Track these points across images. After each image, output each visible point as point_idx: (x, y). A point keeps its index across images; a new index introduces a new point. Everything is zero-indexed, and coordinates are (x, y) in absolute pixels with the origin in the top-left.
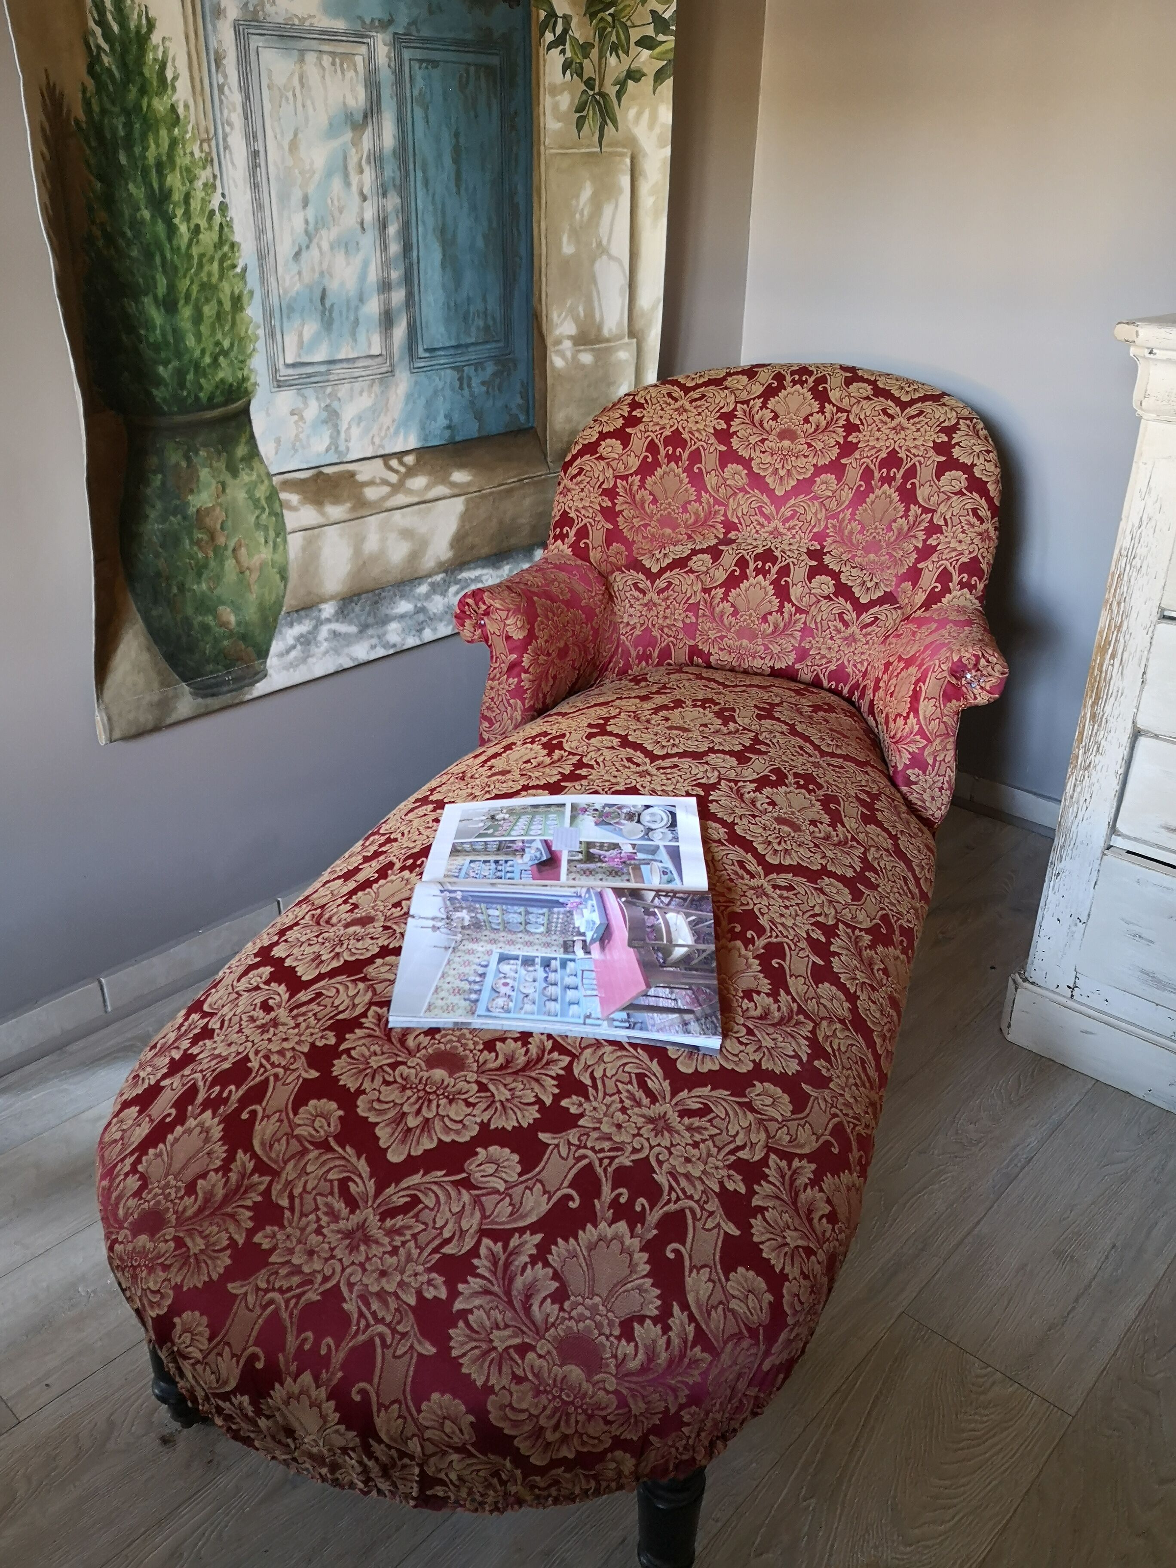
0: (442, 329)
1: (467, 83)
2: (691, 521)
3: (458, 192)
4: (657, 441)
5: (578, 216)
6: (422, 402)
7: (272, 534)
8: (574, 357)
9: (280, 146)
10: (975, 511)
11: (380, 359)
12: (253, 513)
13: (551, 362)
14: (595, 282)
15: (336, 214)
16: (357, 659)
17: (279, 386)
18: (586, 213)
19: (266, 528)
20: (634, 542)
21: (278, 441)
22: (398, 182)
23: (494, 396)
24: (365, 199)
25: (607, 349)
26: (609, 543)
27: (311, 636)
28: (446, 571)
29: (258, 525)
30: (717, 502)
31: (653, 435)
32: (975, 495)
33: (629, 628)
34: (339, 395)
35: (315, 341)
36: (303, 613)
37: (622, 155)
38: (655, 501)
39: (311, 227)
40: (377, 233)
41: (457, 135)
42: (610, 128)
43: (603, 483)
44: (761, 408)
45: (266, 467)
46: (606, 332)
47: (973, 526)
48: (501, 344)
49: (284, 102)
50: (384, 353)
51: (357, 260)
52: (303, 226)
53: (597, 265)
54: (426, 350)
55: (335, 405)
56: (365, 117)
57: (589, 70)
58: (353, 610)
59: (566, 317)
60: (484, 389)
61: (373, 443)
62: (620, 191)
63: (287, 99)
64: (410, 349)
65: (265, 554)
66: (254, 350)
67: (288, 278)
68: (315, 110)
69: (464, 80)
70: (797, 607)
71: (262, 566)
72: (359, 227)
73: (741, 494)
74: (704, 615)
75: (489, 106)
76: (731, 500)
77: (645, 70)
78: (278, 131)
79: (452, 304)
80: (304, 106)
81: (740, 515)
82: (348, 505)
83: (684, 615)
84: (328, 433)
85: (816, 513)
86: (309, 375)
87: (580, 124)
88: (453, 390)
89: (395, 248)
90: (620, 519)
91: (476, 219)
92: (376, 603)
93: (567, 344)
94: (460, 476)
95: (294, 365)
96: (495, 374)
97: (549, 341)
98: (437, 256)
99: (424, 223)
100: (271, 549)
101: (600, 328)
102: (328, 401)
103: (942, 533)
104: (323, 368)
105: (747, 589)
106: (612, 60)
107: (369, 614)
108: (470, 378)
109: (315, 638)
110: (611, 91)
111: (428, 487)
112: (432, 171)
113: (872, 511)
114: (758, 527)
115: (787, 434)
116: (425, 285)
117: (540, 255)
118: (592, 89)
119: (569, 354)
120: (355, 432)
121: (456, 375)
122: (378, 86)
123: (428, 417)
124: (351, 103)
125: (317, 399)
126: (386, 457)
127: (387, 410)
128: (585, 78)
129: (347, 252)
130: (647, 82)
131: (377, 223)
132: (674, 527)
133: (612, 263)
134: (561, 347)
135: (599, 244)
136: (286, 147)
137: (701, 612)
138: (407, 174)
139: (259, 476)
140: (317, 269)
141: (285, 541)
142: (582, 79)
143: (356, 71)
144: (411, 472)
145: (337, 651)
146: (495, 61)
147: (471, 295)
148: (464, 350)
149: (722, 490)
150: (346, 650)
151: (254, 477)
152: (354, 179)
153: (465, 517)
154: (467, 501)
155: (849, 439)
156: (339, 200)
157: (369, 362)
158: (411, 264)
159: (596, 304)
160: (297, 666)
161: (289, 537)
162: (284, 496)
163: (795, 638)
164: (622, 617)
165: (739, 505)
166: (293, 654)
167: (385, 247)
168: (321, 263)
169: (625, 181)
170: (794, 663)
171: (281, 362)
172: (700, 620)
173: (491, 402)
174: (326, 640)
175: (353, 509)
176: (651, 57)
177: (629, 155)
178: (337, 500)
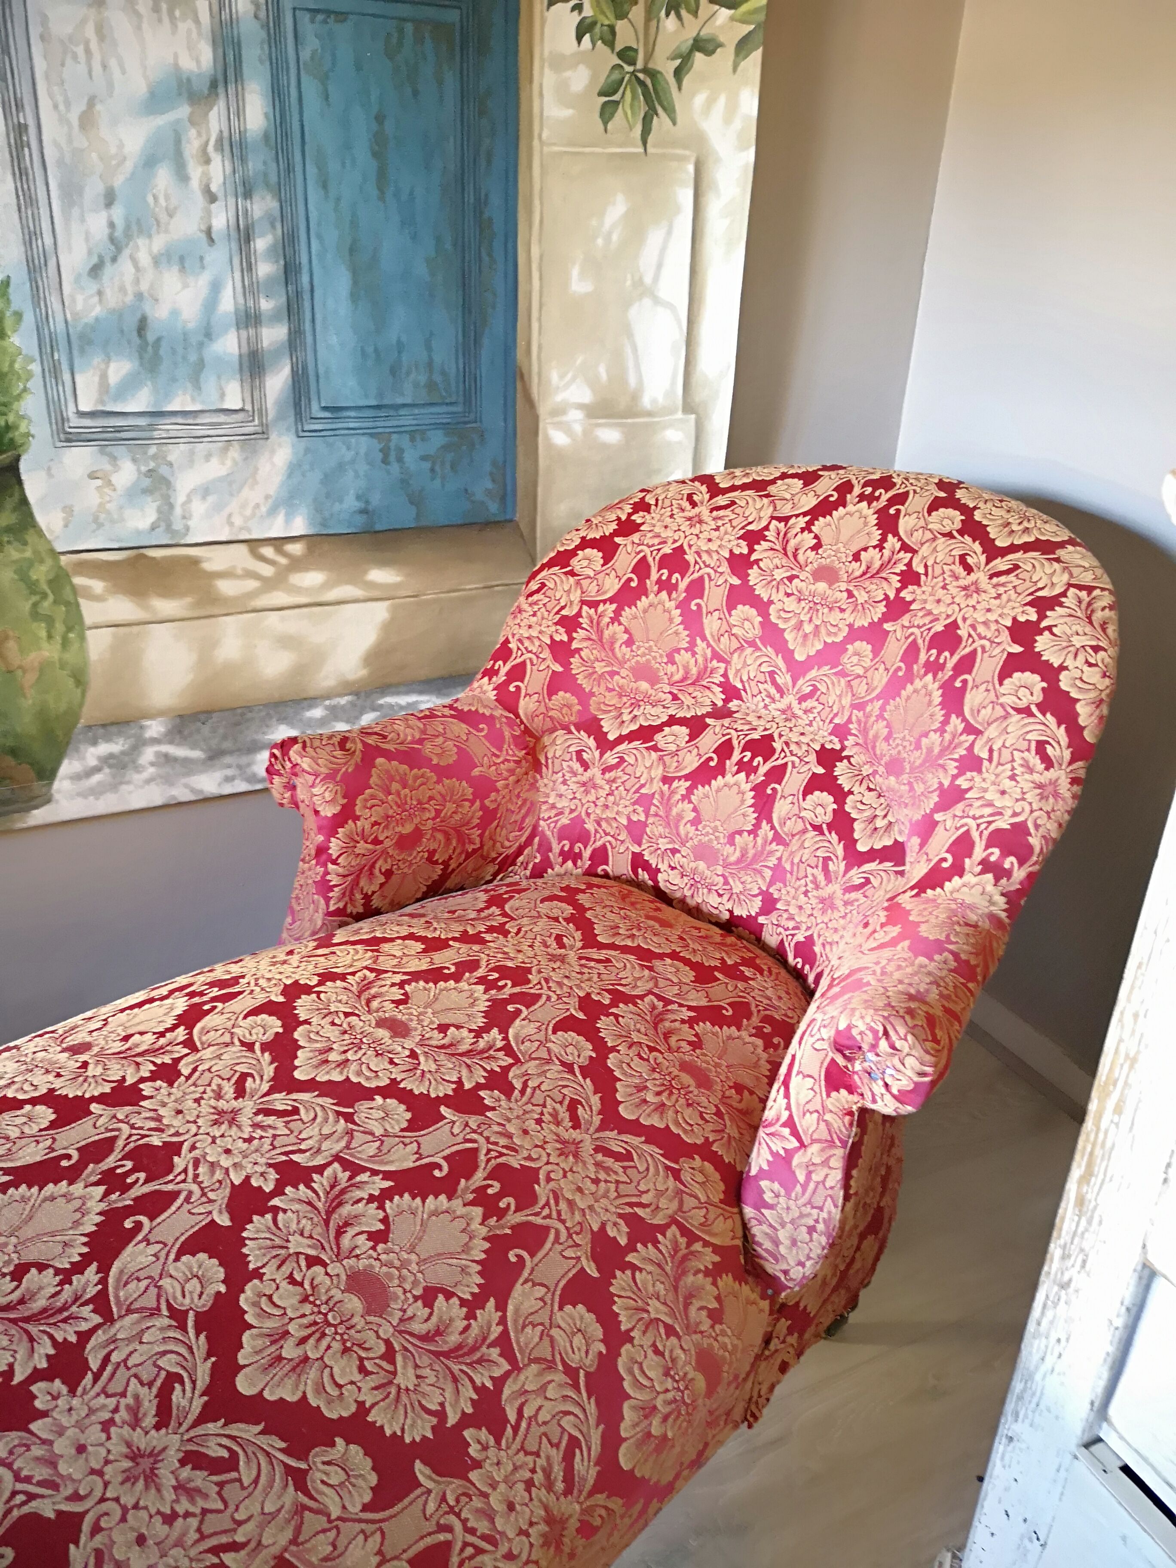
0: (352, 382)
1: (400, 43)
2: (677, 677)
3: (382, 197)
4: (650, 559)
5: (600, 241)
6: (315, 477)
7: (60, 627)
8: (586, 433)
9: (63, 120)
10: (1041, 747)
11: (240, 416)
12: (27, 600)
13: (547, 438)
14: (630, 335)
15: (163, 217)
16: (201, 792)
17: (68, 440)
18: (615, 237)
19: (50, 621)
20: (592, 694)
21: (68, 510)
22: (273, 178)
23: (443, 478)
24: (212, 198)
25: (647, 425)
26: (552, 690)
27: (126, 759)
28: (357, 694)
29: (35, 615)
30: (716, 656)
31: (647, 551)
32: (1050, 719)
33: (554, 812)
34: (170, 458)
35: (128, 386)
36: (114, 729)
37: (683, 159)
38: (629, 643)
39: (119, 233)
40: (234, 246)
41: (380, 119)
42: (661, 122)
43: (563, 608)
44: (803, 530)
45: (49, 542)
46: (646, 402)
47: (1031, 771)
48: (459, 409)
49: (69, 61)
50: (248, 407)
51: (203, 281)
52: (107, 231)
53: (633, 312)
54: (325, 409)
55: (164, 470)
56: (214, 85)
57: (625, 35)
58: (198, 731)
59: (574, 379)
60: (427, 465)
61: (231, 524)
62: (678, 210)
63: (75, 57)
64: (297, 405)
65: (50, 651)
66: (25, 390)
67: (80, 298)
68: (124, 72)
69: (394, 40)
70: (776, 833)
71: (44, 667)
72: (203, 236)
73: (750, 650)
74: (656, 815)
75: (440, 82)
76: (736, 655)
77: (722, 39)
78: (60, 99)
79: (370, 350)
80: (105, 67)
81: (745, 678)
82: (188, 600)
83: (631, 809)
84: (155, 505)
85: (840, 696)
86: (119, 429)
87: (607, 112)
88: (371, 463)
89: (265, 269)
90: (575, 661)
91: (414, 237)
92: (237, 724)
93: (575, 416)
94: (380, 575)
95: (92, 414)
96: (445, 448)
97: (543, 410)
98: (342, 281)
99: (319, 237)
100: (59, 646)
101: (636, 397)
102: (152, 465)
103: (980, 771)
104: (142, 422)
105: (719, 790)
106: (670, 24)
107: (225, 737)
108: (400, 451)
109: (134, 762)
110: (667, 68)
111: (326, 586)
112: (333, 166)
113: (905, 711)
114: (767, 701)
115: (827, 574)
116: (325, 319)
117: (530, 293)
118: (633, 63)
119: (578, 428)
120: (198, 508)
121: (376, 445)
122: (237, 46)
123: (328, 495)
124: (187, 64)
125: (134, 460)
126: (253, 544)
127: (256, 482)
128: (619, 47)
129: (183, 269)
130: (725, 55)
131: (234, 234)
132: (654, 680)
133: (660, 309)
134: (564, 418)
135: (639, 283)
136: (75, 123)
137: (653, 809)
138: (290, 169)
139: (36, 552)
140: (130, 289)
141: (82, 638)
142: (613, 50)
143: (197, 21)
144: (297, 565)
145: (168, 781)
146: (453, 16)
147: (404, 339)
148: (392, 413)
149: (725, 640)
150: (184, 780)
151: (28, 554)
152: (195, 172)
153: (387, 628)
154: (394, 610)
155: (902, 595)
156: (167, 197)
157: (222, 418)
158: (298, 294)
159: (631, 364)
160: (102, 793)
161: (89, 633)
162: (78, 580)
163: (763, 877)
164: (548, 796)
165: (745, 665)
166: (97, 778)
167: (249, 267)
168: (137, 281)
169: (686, 196)
170: (758, 914)
171: (71, 408)
172: (650, 820)
173: (438, 482)
174: (152, 764)
175: (198, 604)
176: (732, 19)
177: (693, 160)
178: (167, 593)
